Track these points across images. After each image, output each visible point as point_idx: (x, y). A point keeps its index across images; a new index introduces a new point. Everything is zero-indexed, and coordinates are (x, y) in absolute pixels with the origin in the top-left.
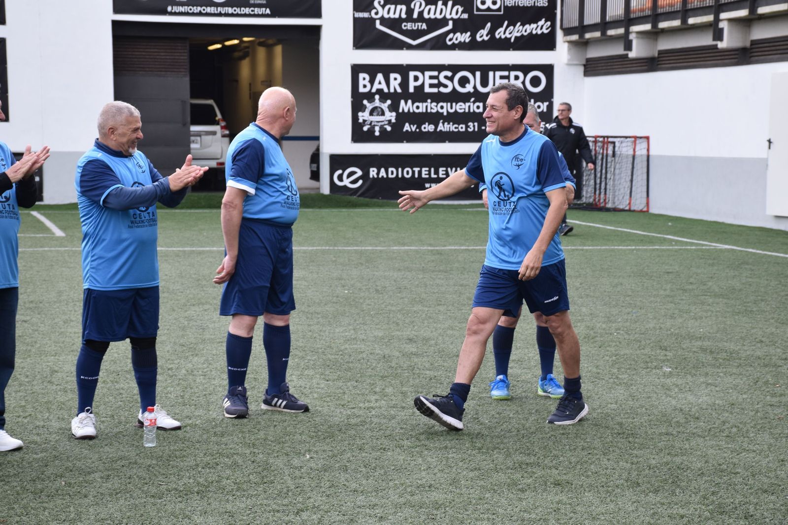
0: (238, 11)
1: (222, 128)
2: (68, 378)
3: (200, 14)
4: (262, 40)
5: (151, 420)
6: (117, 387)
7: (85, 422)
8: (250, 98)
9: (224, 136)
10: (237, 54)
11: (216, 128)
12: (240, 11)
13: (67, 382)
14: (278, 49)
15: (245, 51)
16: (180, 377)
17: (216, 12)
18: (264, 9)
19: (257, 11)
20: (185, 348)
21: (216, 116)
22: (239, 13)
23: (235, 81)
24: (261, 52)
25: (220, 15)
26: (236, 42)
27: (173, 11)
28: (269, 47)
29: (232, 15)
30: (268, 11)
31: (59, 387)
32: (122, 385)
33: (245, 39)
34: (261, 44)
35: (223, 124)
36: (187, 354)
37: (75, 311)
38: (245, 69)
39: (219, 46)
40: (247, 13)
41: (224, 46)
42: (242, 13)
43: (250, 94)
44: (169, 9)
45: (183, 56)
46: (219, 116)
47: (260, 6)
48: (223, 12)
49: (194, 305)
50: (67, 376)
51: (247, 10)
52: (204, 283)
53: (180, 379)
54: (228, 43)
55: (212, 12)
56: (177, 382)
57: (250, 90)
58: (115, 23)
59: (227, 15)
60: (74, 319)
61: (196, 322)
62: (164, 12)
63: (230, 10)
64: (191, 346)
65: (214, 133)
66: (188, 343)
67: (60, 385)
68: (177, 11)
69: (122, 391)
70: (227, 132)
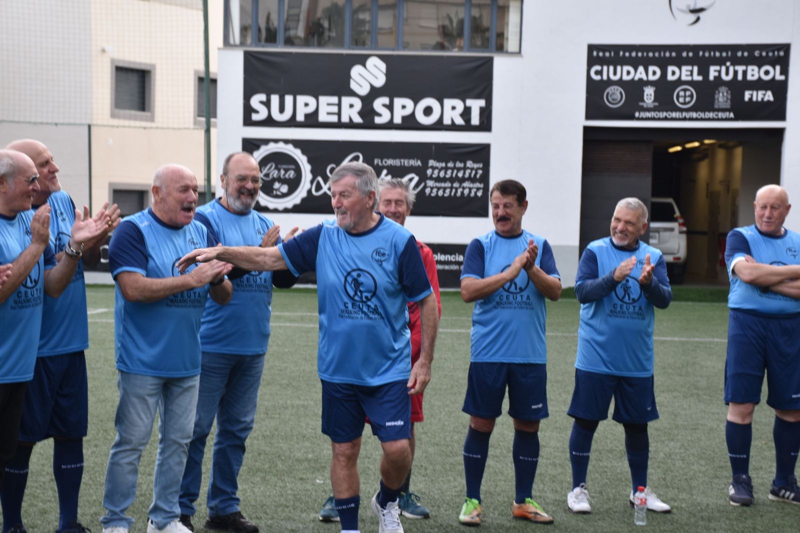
0: (702, 115)
1: (680, 225)
2: (555, 453)
3: (666, 119)
4: (722, 142)
5: (641, 500)
6: (601, 464)
7: (580, 497)
8: (707, 197)
9: (681, 232)
10: (695, 156)
11: (675, 225)
12: (705, 115)
13: (555, 457)
14: (739, 152)
15: (704, 153)
16: (659, 460)
17: (681, 117)
18: (728, 113)
19: (720, 115)
20: (660, 433)
21: (674, 212)
22: (703, 117)
23: (692, 180)
24: (721, 154)
25: (685, 119)
26: (696, 144)
27: (641, 117)
28: (729, 150)
29: (697, 119)
30: (732, 115)
31: (548, 461)
32: (605, 464)
33: (707, 142)
34: (721, 146)
35: (681, 221)
36: (663, 439)
37: (554, 391)
38: (703, 170)
39: (679, 148)
40: (711, 117)
41: (684, 149)
42: (706, 117)
43: (707, 193)
44: (637, 114)
45: (647, 158)
46: (677, 214)
47: (724, 110)
48: (688, 117)
49: (663, 392)
50: (554, 451)
51: (711, 115)
52: (670, 371)
53: (659, 462)
54: (689, 146)
55: (677, 117)
56: (657, 464)
57: (707, 189)
58: (586, 130)
59: (691, 119)
60: (554, 398)
61: (667, 408)
62: (632, 117)
63: (694, 115)
64: (666, 430)
65: (672, 230)
66: (662, 428)
67: (549, 459)
68: (644, 117)
69: (606, 469)
70: (685, 229)
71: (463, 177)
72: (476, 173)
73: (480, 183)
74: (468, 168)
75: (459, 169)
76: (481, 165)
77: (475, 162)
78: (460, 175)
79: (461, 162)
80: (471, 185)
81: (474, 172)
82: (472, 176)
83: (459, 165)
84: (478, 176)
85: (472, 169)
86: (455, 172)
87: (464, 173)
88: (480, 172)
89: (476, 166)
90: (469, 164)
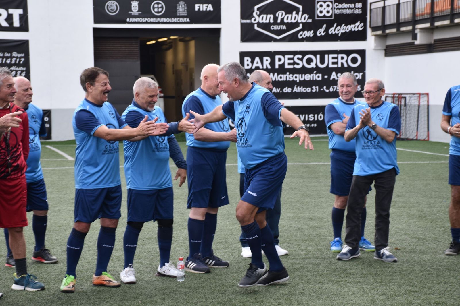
3: (147, 23)
4: (181, 38)
7: (129, 273)
8: (173, 74)
9: (161, 98)
10: (164, 47)
14: (192, 44)
15: (171, 45)
17: (156, 21)
18: (186, 19)
19: (181, 20)
22: (171, 21)
23: (163, 63)
24: (181, 46)
25: (159, 23)
26: (165, 39)
27: (130, 21)
28: (186, 43)
29: (166, 23)
30: (188, 20)
33: (172, 37)
34: (181, 40)
38: (169, 56)
39: (154, 42)
41: (157, 42)
42: (173, 21)
43: (173, 71)
44: (128, 20)
45: (136, 48)
47: (183, 17)
48: (161, 21)
51: (175, 20)
54: (160, 40)
55: (154, 21)
57: (173, 68)
58: (95, 30)
59: (163, 23)
62: (125, 22)
63: (165, 20)
68: (133, 21)
70: (162, 95)
71: (10, 63)
72: (20, 61)
73: (24, 67)
74: (14, 57)
75: (7, 58)
76: (23, 55)
77: (18, 52)
78: (8, 61)
79: (8, 53)
80: (17, 69)
81: (18, 60)
82: (17, 62)
83: (7, 55)
84: (21, 62)
85: (17, 57)
86: (4, 59)
87: (11, 61)
88: (23, 59)
89: (19, 55)
90: (14, 54)
